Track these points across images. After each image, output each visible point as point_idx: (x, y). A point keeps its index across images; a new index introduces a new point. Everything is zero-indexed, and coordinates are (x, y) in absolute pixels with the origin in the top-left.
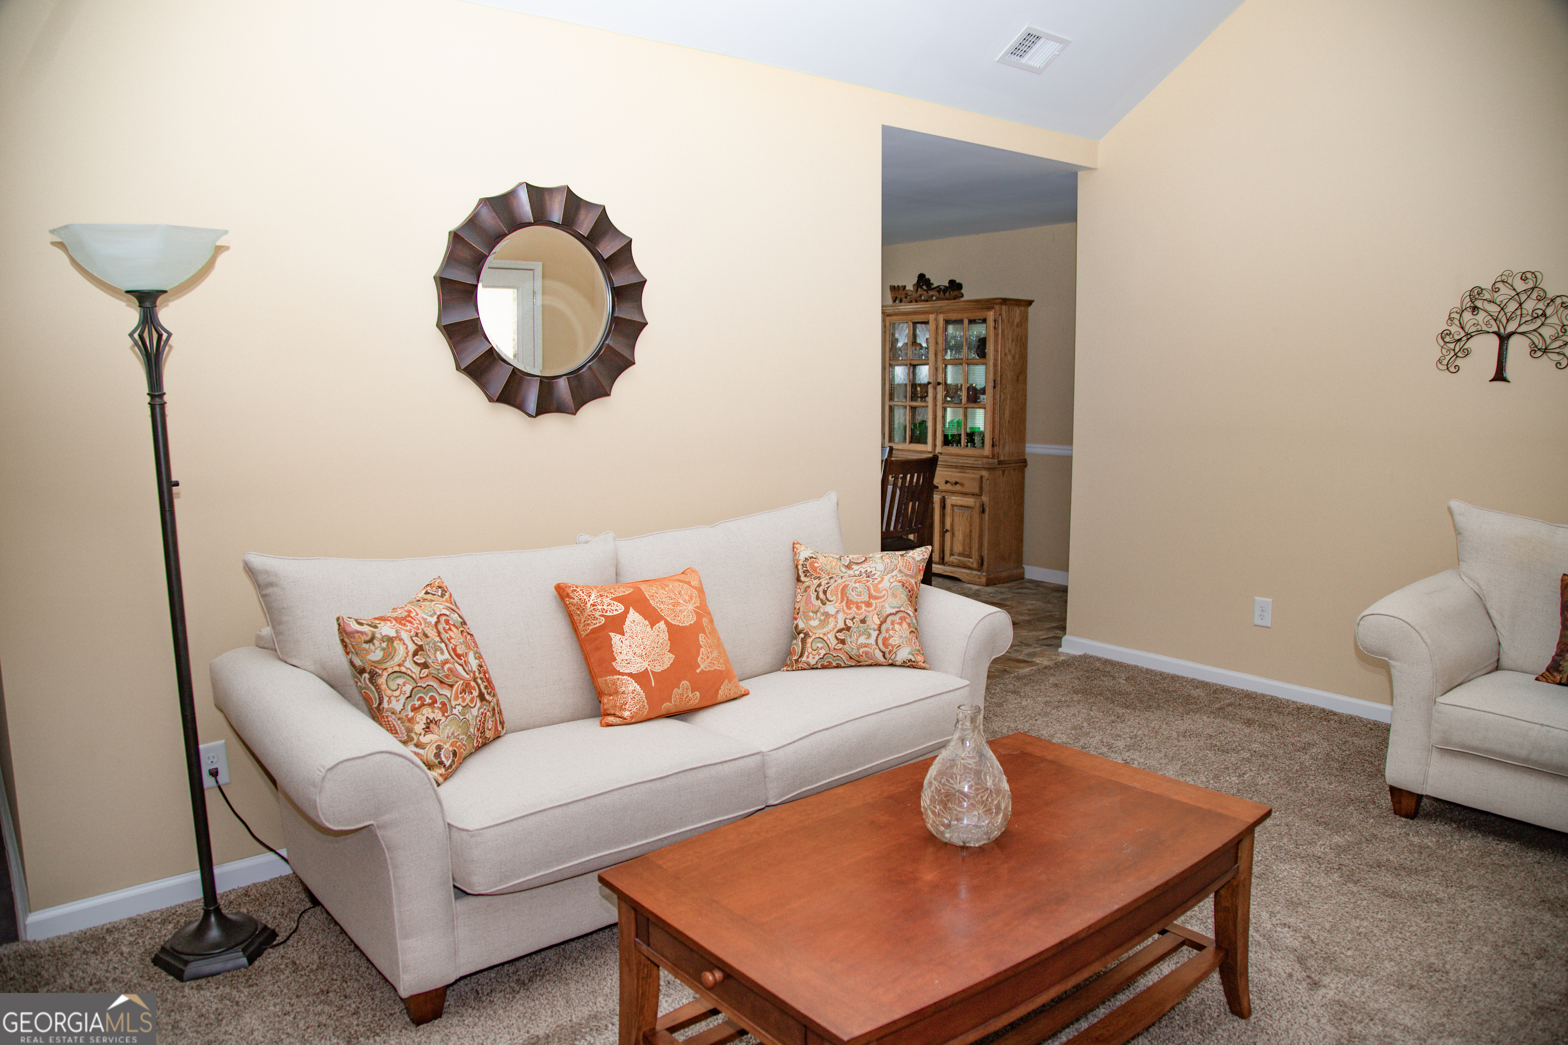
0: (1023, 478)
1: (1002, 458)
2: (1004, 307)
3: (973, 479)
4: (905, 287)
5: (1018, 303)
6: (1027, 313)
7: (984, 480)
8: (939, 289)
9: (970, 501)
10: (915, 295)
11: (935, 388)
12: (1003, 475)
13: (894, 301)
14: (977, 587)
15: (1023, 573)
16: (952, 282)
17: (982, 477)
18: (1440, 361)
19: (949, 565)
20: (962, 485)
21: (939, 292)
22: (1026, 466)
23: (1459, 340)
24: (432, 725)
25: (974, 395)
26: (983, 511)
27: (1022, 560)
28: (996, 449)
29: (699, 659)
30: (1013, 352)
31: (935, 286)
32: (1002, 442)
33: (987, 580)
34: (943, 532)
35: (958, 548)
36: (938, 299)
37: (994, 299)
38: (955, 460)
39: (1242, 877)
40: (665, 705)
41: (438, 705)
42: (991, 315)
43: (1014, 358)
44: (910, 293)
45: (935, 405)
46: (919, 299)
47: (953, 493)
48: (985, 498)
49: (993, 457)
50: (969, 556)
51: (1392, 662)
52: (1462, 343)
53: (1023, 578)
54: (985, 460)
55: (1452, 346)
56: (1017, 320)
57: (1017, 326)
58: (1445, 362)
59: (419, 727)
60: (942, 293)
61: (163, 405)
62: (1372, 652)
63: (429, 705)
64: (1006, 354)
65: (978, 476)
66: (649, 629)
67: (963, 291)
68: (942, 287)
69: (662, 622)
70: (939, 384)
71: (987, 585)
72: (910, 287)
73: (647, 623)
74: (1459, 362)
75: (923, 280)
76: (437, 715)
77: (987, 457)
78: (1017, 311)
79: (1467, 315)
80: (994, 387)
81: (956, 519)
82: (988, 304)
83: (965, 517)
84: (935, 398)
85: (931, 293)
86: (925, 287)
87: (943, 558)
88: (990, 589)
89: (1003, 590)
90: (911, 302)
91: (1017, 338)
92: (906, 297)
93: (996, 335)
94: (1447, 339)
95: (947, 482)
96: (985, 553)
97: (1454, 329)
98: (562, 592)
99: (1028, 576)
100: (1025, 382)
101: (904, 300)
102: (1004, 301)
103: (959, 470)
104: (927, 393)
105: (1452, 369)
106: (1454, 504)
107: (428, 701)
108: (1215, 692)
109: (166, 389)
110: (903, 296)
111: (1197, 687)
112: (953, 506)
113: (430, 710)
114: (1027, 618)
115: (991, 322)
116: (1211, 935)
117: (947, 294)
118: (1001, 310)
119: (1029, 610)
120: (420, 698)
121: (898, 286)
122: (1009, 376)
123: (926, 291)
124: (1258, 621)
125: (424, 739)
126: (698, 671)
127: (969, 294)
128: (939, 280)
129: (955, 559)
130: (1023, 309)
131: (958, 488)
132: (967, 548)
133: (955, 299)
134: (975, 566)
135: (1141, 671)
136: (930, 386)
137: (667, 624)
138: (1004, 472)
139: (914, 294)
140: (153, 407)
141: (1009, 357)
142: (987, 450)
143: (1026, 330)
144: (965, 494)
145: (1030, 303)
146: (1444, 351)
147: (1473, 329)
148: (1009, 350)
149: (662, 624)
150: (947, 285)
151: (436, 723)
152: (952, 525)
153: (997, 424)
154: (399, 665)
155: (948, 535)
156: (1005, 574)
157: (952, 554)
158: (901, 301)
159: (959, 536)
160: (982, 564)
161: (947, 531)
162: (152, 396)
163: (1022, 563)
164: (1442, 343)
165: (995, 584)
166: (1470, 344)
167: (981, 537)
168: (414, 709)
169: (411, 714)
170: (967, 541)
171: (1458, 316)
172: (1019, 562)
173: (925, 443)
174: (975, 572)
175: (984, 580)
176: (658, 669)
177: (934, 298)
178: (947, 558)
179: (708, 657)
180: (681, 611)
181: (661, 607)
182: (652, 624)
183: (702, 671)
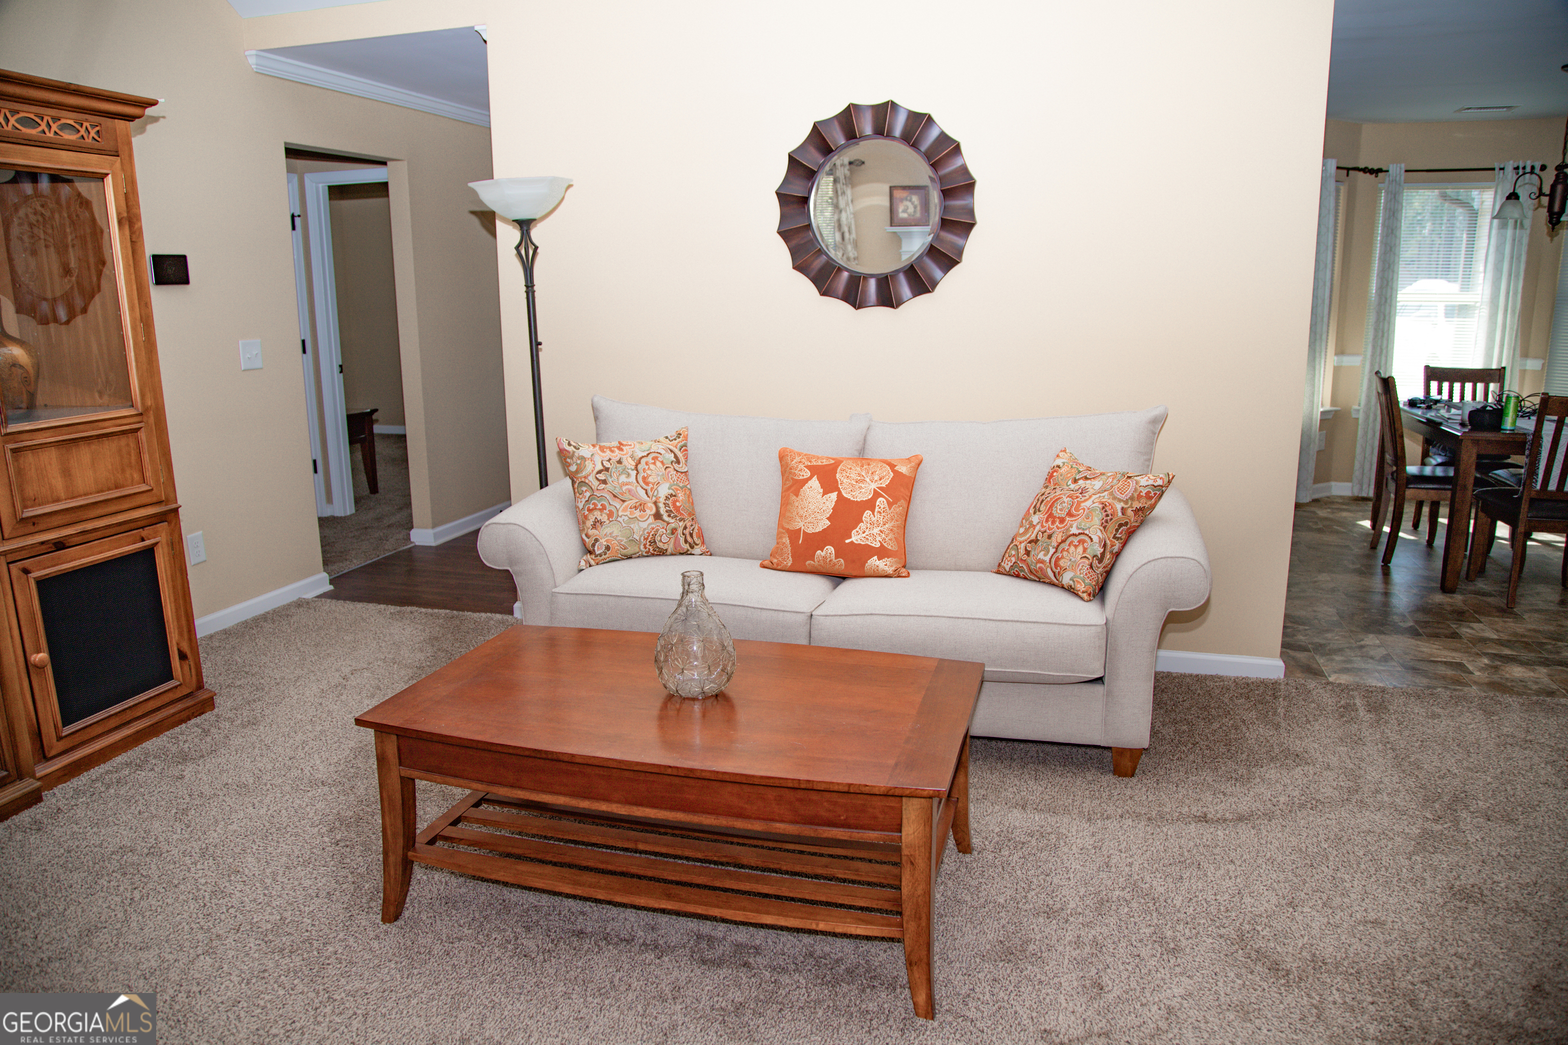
24: (598, 524)
29: (854, 531)
40: (808, 562)
41: (607, 511)
59: (589, 523)
61: (534, 292)
63: (600, 509)
66: (820, 496)
69: (836, 493)
73: (821, 491)
76: (604, 518)
98: (782, 457)
107: (599, 507)
109: (535, 282)
113: (599, 513)
120: (594, 504)
125: (591, 532)
126: (847, 541)
137: (840, 495)
140: (527, 292)
149: (834, 496)
151: (601, 523)
154: (585, 477)
162: (527, 286)
168: (590, 510)
169: (587, 513)
176: (809, 531)
179: (864, 532)
180: (860, 488)
181: (845, 481)
182: (825, 493)
183: (852, 542)
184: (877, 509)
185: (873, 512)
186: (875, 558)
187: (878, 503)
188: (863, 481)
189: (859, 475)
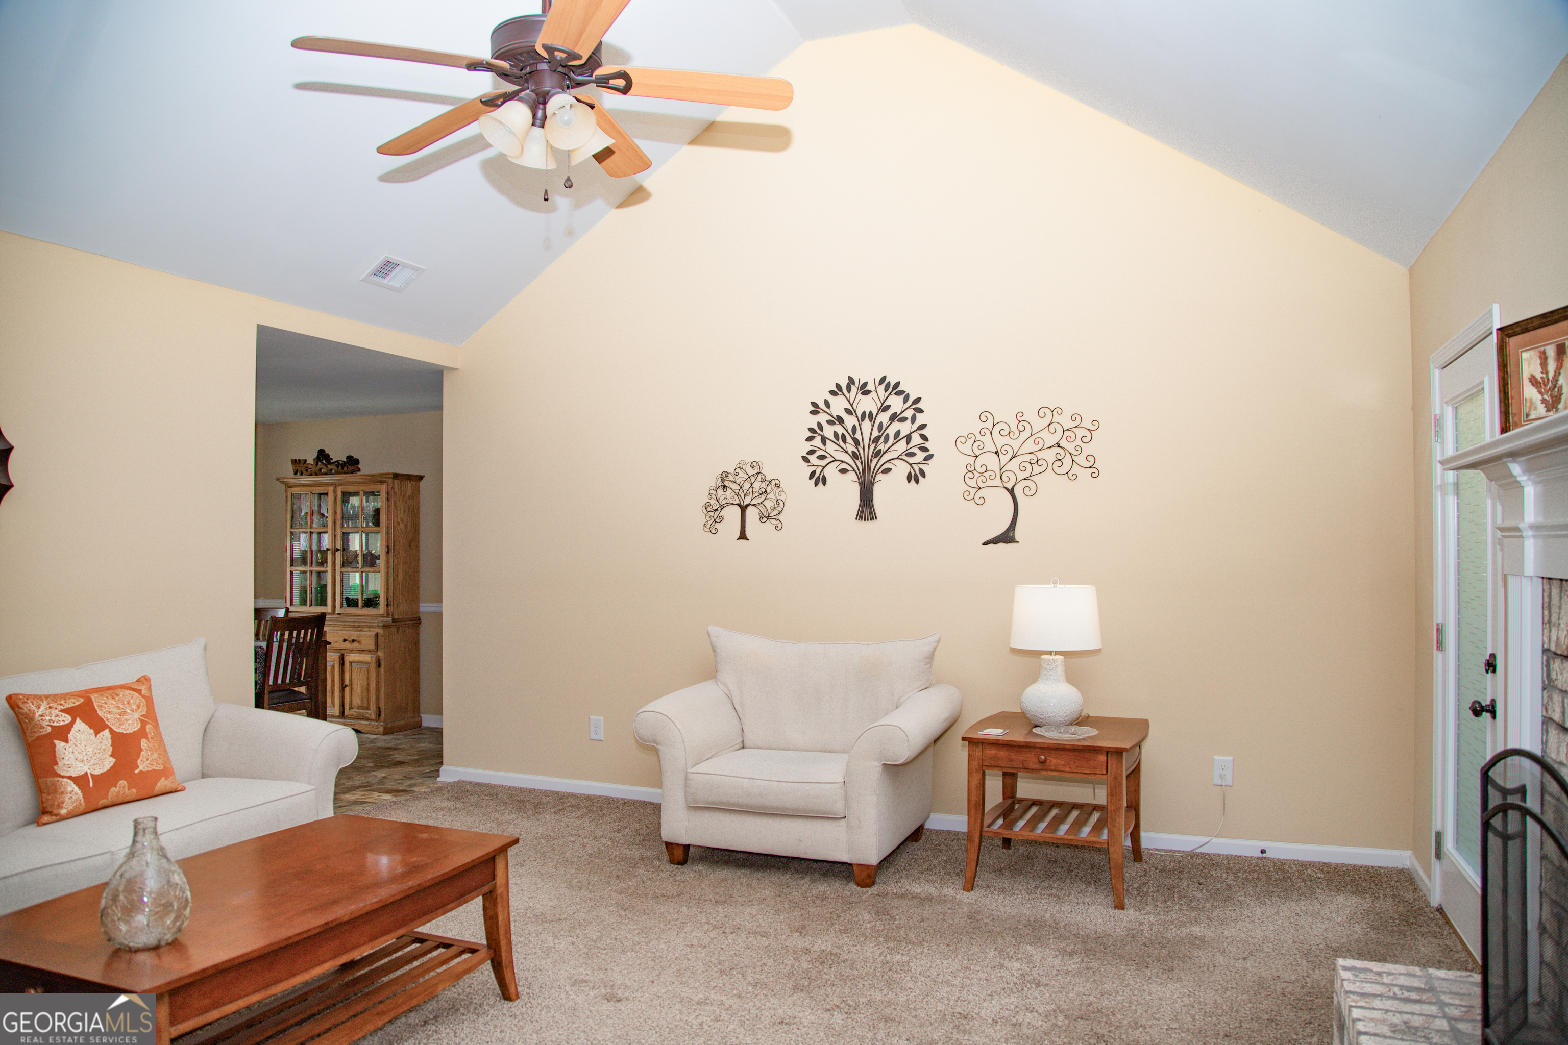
0: (418, 634)
1: (396, 617)
2: (396, 481)
3: (369, 636)
4: (306, 461)
5: (409, 477)
6: (419, 487)
7: (379, 637)
8: (337, 464)
9: (367, 657)
10: (314, 469)
11: (334, 554)
12: (398, 632)
13: (296, 473)
14: (375, 736)
15: (421, 722)
16: (350, 458)
17: (377, 635)
18: (705, 525)
19: (350, 718)
20: (359, 642)
21: (338, 466)
22: (420, 623)
23: (716, 510)
25: (370, 560)
26: (379, 666)
27: (419, 709)
28: (390, 609)
29: (139, 761)
30: (405, 521)
31: (334, 461)
32: (396, 602)
33: (385, 729)
34: (343, 687)
35: (357, 701)
36: (337, 473)
37: (386, 474)
38: (352, 620)
39: (500, 890)
42: (383, 488)
43: (406, 526)
44: (310, 467)
45: (334, 570)
46: (318, 472)
47: (351, 651)
48: (380, 653)
49: (388, 615)
50: (368, 708)
51: (659, 747)
52: (718, 512)
53: (421, 726)
54: (381, 619)
55: (712, 514)
56: (409, 493)
57: (409, 498)
58: (708, 526)
60: (340, 467)
62: (646, 741)
64: (398, 523)
65: (374, 633)
66: (92, 737)
67: (360, 466)
68: (341, 463)
69: (107, 731)
70: (338, 550)
71: (385, 734)
72: (310, 461)
73: (91, 731)
74: (717, 526)
75: (322, 455)
77: (382, 616)
78: (409, 485)
79: (720, 492)
80: (388, 553)
81: (354, 675)
82: (380, 479)
83: (362, 672)
84: (334, 564)
85: (330, 467)
86: (324, 462)
87: (343, 712)
88: (384, 737)
89: (399, 737)
90: (311, 475)
91: (409, 508)
92: (307, 471)
93: (389, 506)
94: (709, 509)
95: (345, 640)
96: (382, 704)
97: (713, 502)
98: (13, 702)
99: (425, 724)
100: (417, 549)
101: (305, 472)
102: (396, 476)
103: (356, 629)
104: (326, 559)
105: (713, 531)
106: (712, 629)
108: (562, 798)
110: (303, 469)
111: (548, 796)
112: (351, 663)
114: (416, 757)
115: (384, 495)
116: (484, 942)
117: (345, 469)
118: (393, 484)
119: (419, 751)
121: (299, 460)
122: (401, 542)
123: (326, 465)
124: (593, 736)
126: (137, 771)
127: (366, 468)
128: (338, 455)
129: (354, 712)
130: (414, 483)
131: (355, 645)
132: (365, 701)
133: (352, 473)
134: (373, 716)
135: (505, 788)
136: (329, 552)
137: (112, 731)
138: (398, 629)
139: (314, 467)
141: (402, 526)
142: (382, 609)
143: (418, 502)
144: (362, 651)
145: (421, 478)
146: (708, 518)
147: (724, 502)
148: (402, 519)
149: (106, 733)
150: (345, 460)
152: (351, 681)
153: (391, 588)
155: (347, 690)
156: (401, 723)
157: (351, 708)
158: (302, 474)
159: (358, 689)
160: (379, 715)
161: (346, 686)
163: (419, 713)
164: (706, 512)
165: (392, 733)
166: (724, 513)
167: (378, 690)
170: (365, 694)
171: (714, 492)
172: (417, 711)
173: (326, 605)
174: (373, 723)
175: (381, 729)
176: (98, 772)
177: (333, 472)
178: (347, 712)
179: (147, 760)
180: (127, 720)
181: (109, 716)
182: (96, 733)
183: (141, 771)
184: (149, 737)
185: (147, 739)
186: (163, 779)
187: (148, 731)
188: (125, 713)
189: (119, 708)
